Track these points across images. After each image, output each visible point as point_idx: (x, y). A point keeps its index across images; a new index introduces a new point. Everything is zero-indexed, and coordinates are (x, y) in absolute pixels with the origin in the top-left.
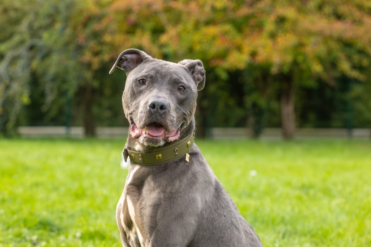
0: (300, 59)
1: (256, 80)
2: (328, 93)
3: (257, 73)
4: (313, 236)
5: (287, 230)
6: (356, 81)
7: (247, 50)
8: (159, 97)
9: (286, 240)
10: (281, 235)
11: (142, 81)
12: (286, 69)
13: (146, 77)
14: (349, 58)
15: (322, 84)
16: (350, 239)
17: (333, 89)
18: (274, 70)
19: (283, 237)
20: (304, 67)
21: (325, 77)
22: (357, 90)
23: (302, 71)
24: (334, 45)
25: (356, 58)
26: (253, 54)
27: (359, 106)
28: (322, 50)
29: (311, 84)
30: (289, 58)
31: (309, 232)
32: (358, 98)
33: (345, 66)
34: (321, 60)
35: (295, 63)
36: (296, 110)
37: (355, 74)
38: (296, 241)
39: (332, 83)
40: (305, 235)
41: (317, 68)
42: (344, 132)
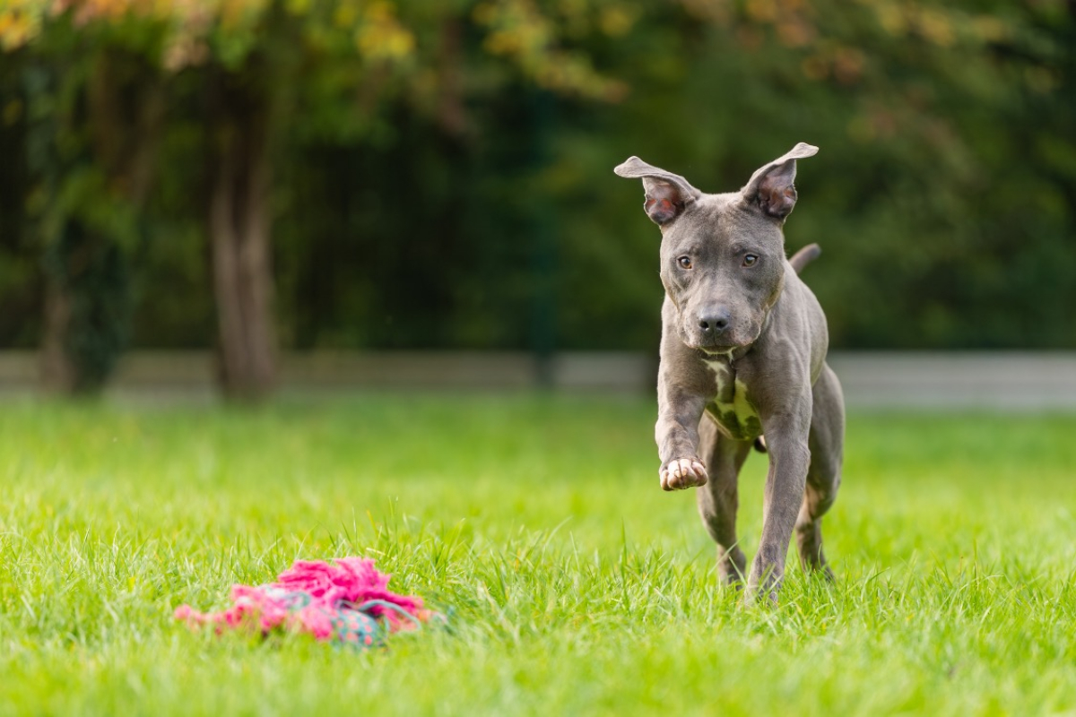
2: (436, 178)
3: (92, 71)
8: (713, 302)
11: (683, 261)
13: (689, 253)
15: (400, 111)
17: (451, 148)
18: (176, 54)
20: (318, 36)
21: (425, 87)
23: (312, 63)
36: (277, 262)
39: (461, 123)
42: (515, 368)
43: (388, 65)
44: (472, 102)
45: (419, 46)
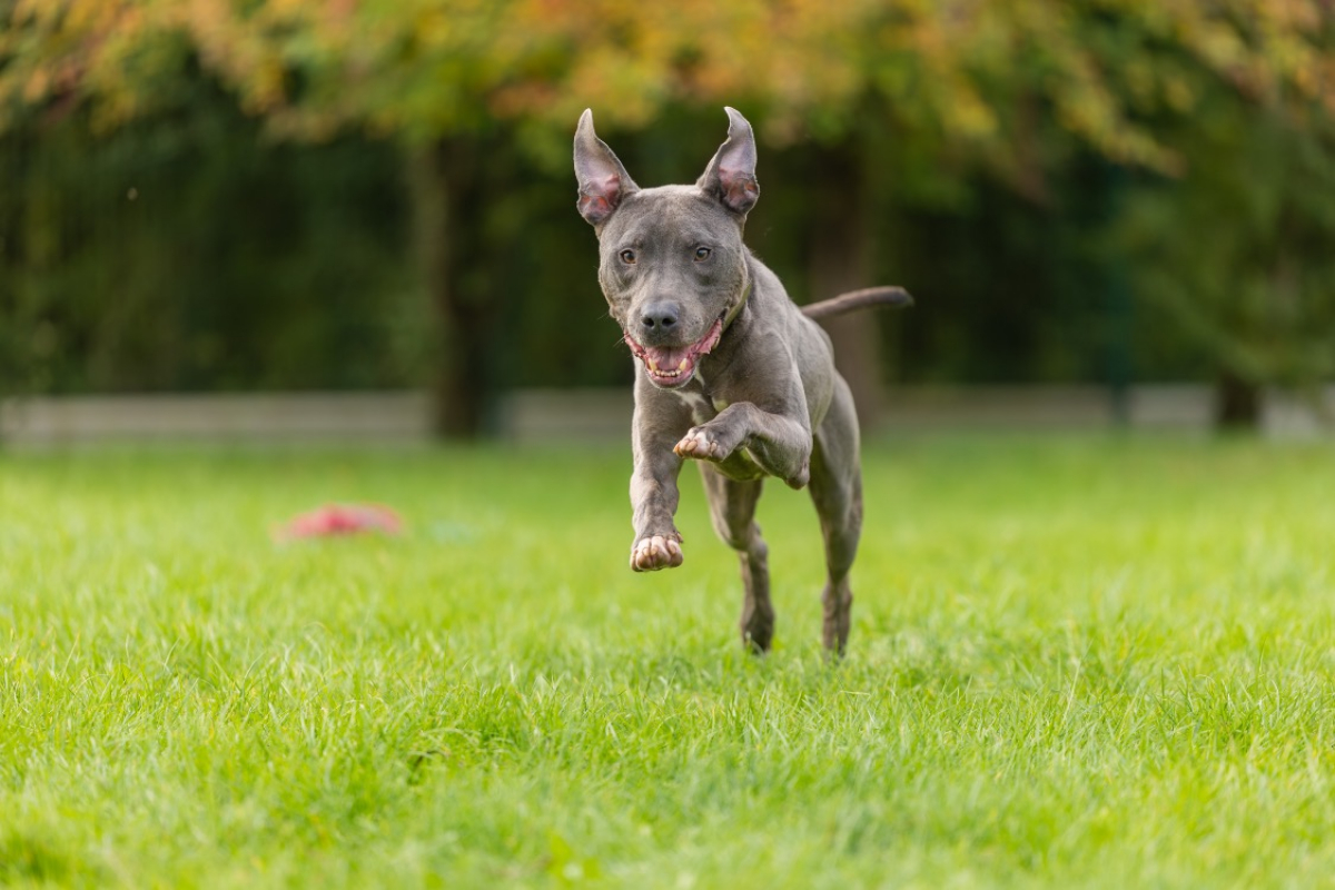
0: (894, 80)
4: (983, 841)
5: (867, 819)
6: (1144, 177)
7: (659, 40)
8: (659, 298)
9: (865, 860)
10: (842, 839)
12: (830, 126)
14: (1108, 74)
16: (1150, 848)
19: (854, 846)
22: (1147, 216)
24: (1042, 19)
25: (1140, 72)
26: (687, 62)
27: (1158, 287)
28: (990, 38)
29: (945, 191)
30: (843, 79)
31: (968, 823)
32: (1153, 253)
33: (1092, 112)
34: (983, 85)
35: (873, 99)
37: (1136, 146)
38: (911, 864)
40: (950, 838)
41: (971, 119)
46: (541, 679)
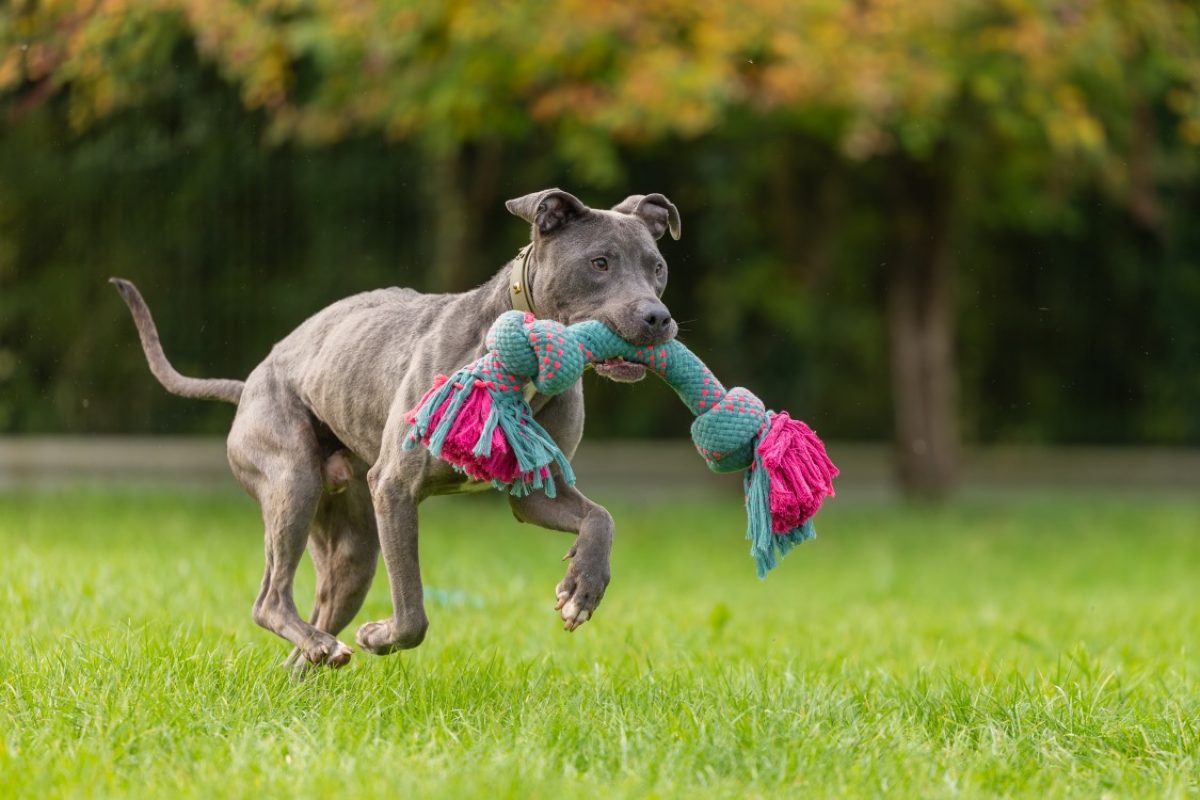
0: (988, 88)
1: (762, 195)
2: (1127, 268)
3: (769, 161)
8: (652, 301)
12: (918, 139)
13: (607, 255)
15: (1091, 198)
17: (1144, 239)
18: (858, 142)
20: (1008, 124)
21: (1117, 177)
23: (1000, 150)
26: (754, 63)
29: (1043, 212)
30: (937, 84)
34: (1092, 94)
35: (965, 106)
36: (961, 349)
39: (1151, 211)
43: (1080, 154)
44: (1165, 191)
45: (1111, 135)
46: (569, 769)
